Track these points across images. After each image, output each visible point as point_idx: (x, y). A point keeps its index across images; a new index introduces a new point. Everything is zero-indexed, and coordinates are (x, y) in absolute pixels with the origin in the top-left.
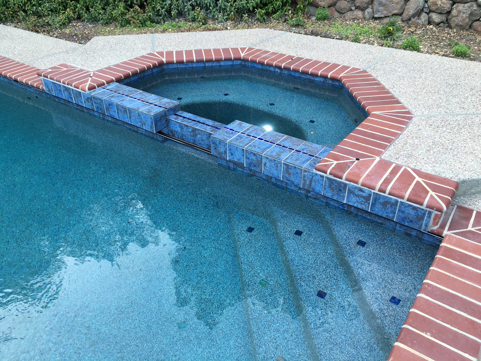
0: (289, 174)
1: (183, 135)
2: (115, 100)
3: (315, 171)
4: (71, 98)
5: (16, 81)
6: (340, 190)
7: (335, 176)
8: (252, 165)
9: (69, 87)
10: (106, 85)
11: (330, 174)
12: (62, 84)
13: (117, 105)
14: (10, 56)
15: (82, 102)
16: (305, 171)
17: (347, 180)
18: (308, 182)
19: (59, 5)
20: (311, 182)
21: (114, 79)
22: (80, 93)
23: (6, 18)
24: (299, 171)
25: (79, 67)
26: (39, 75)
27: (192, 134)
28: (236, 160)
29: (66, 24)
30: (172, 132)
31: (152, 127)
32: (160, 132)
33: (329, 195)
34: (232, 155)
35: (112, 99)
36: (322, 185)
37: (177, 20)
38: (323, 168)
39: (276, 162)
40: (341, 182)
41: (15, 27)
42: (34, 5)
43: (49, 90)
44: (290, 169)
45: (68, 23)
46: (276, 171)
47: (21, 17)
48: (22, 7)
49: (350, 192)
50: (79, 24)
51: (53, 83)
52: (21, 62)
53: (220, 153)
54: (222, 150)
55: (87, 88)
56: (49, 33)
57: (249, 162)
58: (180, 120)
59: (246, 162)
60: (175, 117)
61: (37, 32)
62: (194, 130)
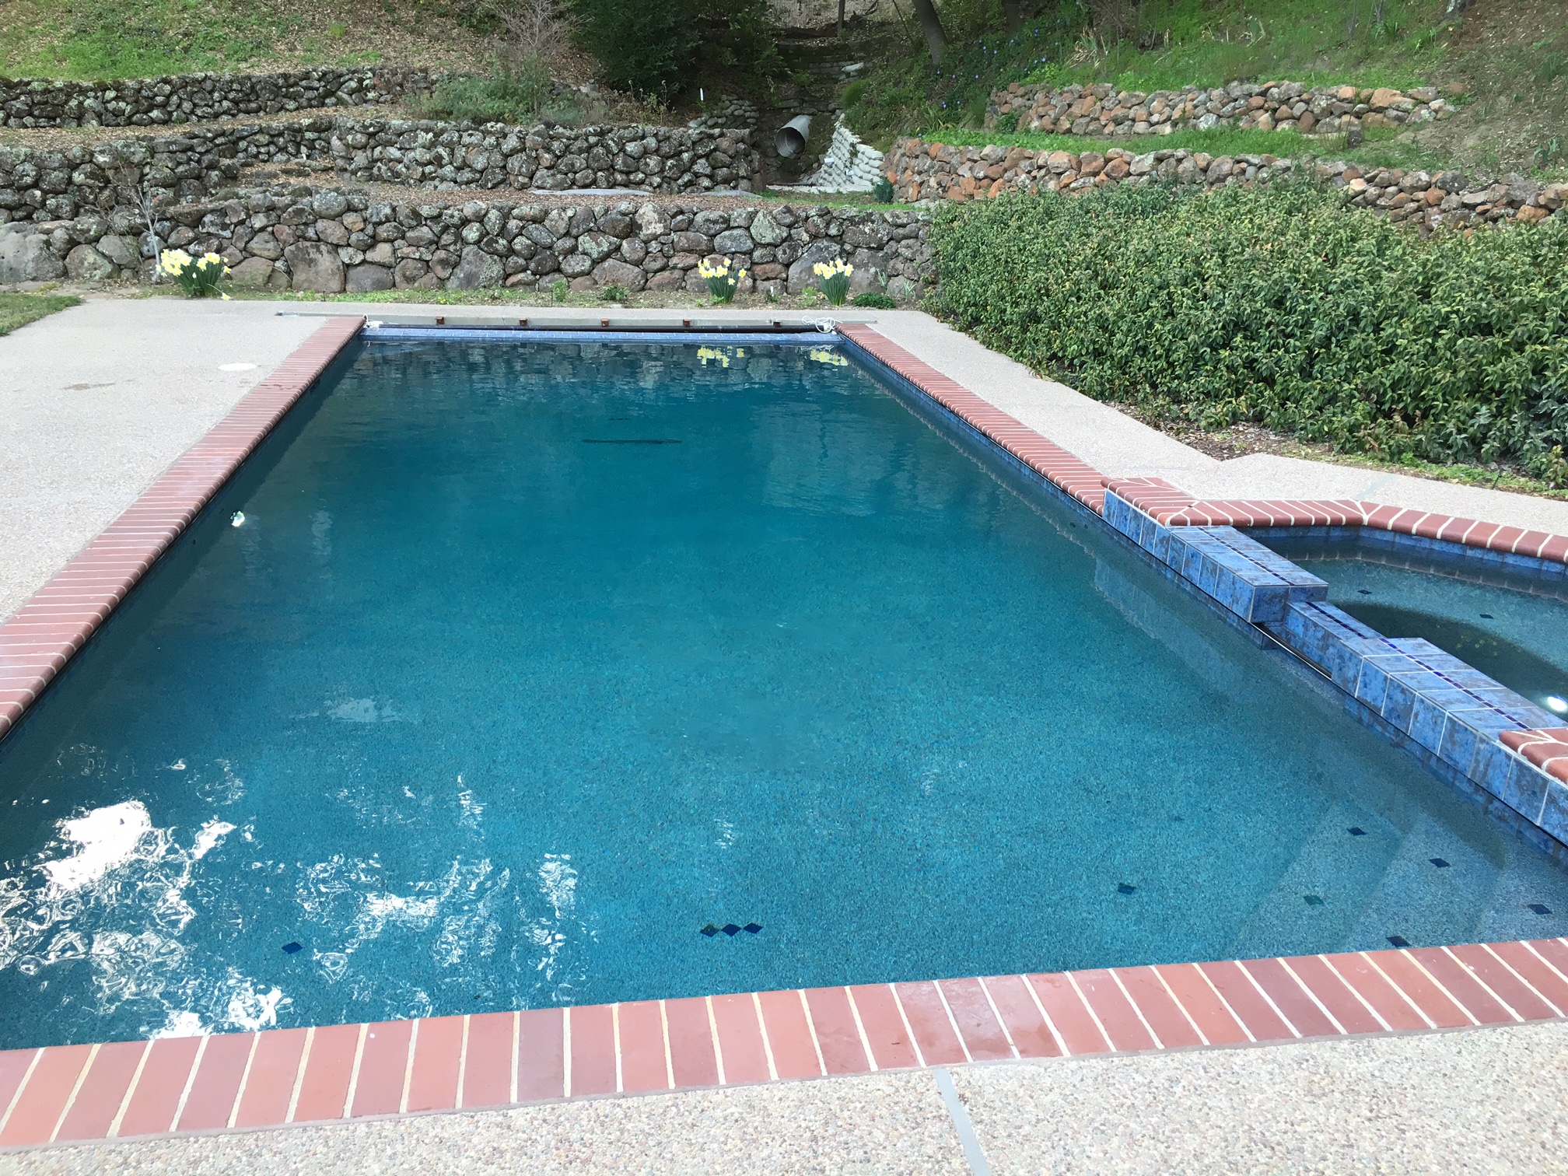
0: (1454, 743)
1: (1304, 644)
2: (1206, 550)
3: (1498, 743)
4: (1138, 535)
5: (1064, 491)
6: (1534, 793)
7: (1532, 759)
8: (1394, 715)
9: (1142, 512)
10: (1210, 526)
11: (1524, 753)
12: (1133, 506)
13: (1205, 558)
14: (1078, 453)
15: (1151, 545)
16: (1482, 741)
17: (1550, 770)
18: (1482, 767)
19: (1228, 386)
20: (1487, 765)
21: (1231, 520)
22: (1155, 525)
23: (1112, 393)
24: (1471, 738)
25: (1180, 489)
26: (1104, 485)
27: (1321, 643)
28: (1369, 700)
29: (1224, 424)
30: (1287, 634)
31: (1247, 609)
32: (1260, 625)
33: (1513, 802)
34: (1365, 686)
35: (1204, 547)
36: (1505, 776)
37: (1493, 466)
38: (1514, 739)
39: (1436, 713)
40: (1538, 774)
41: (1122, 411)
42: (1178, 377)
43: (1108, 516)
44: (1457, 731)
45: (1228, 424)
46: (1431, 733)
47: (1141, 396)
48: (1152, 377)
49: (1552, 801)
50: (1252, 430)
51: (1120, 502)
52: (1091, 465)
53: (1346, 681)
54: (1350, 674)
55: (1169, 520)
56: (1177, 434)
57: (1391, 706)
58: (1310, 613)
59: (1386, 706)
60: (1304, 605)
61: (1157, 427)
62: (1328, 635)
